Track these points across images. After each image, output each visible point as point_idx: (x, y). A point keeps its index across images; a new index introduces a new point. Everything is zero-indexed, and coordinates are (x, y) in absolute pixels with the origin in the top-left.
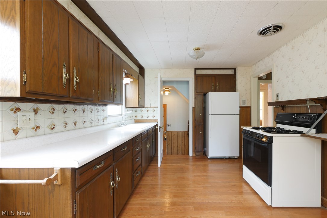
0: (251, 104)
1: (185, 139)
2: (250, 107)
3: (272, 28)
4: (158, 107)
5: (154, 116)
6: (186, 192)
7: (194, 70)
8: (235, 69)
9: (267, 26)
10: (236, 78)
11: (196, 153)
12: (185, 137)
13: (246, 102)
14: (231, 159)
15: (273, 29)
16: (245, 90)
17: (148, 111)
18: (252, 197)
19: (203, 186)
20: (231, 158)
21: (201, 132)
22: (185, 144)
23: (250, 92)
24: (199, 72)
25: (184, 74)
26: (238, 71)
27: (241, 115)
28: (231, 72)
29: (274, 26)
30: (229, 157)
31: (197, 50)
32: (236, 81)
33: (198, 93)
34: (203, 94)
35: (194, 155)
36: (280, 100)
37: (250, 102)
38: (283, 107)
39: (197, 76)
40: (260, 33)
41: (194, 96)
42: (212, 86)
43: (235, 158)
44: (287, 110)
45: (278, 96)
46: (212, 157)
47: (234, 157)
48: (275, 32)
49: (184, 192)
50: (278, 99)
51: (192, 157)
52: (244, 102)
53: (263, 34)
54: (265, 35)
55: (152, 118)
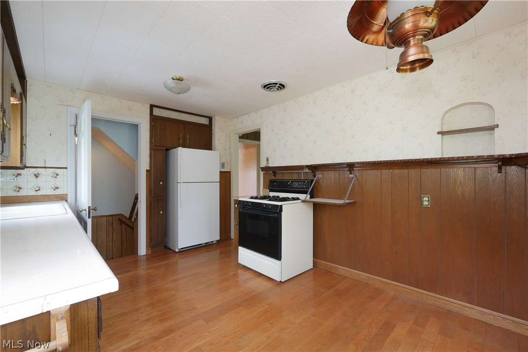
0: (230, 169)
1: (113, 229)
2: (230, 172)
3: (278, 85)
4: (66, 168)
5: (57, 188)
6: (176, 307)
7: (149, 107)
8: (210, 119)
9: (274, 81)
10: (213, 132)
11: (152, 248)
12: (114, 226)
13: (226, 165)
14: (207, 246)
15: (279, 87)
16: (225, 149)
17: (37, 176)
18: (259, 281)
19: (196, 291)
20: (209, 244)
21: (161, 212)
22: (115, 238)
23: (230, 153)
24: (157, 112)
25: (130, 110)
26: (216, 122)
27: (220, 182)
28: (205, 121)
29: (280, 84)
30: (206, 243)
31: (179, 80)
32: (213, 135)
33: (156, 146)
34: (164, 148)
35: (150, 252)
36: (271, 165)
37: (230, 166)
38: (274, 173)
39: (154, 119)
40: (265, 87)
41: (149, 152)
42: (180, 137)
43: (214, 242)
44: (279, 177)
45: (268, 160)
46: (181, 249)
47: (212, 242)
48: (278, 89)
49: (172, 308)
50: (268, 163)
51: (145, 257)
52: (223, 165)
53: (267, 88)
54: (269, 89)
55: (52, 193)
